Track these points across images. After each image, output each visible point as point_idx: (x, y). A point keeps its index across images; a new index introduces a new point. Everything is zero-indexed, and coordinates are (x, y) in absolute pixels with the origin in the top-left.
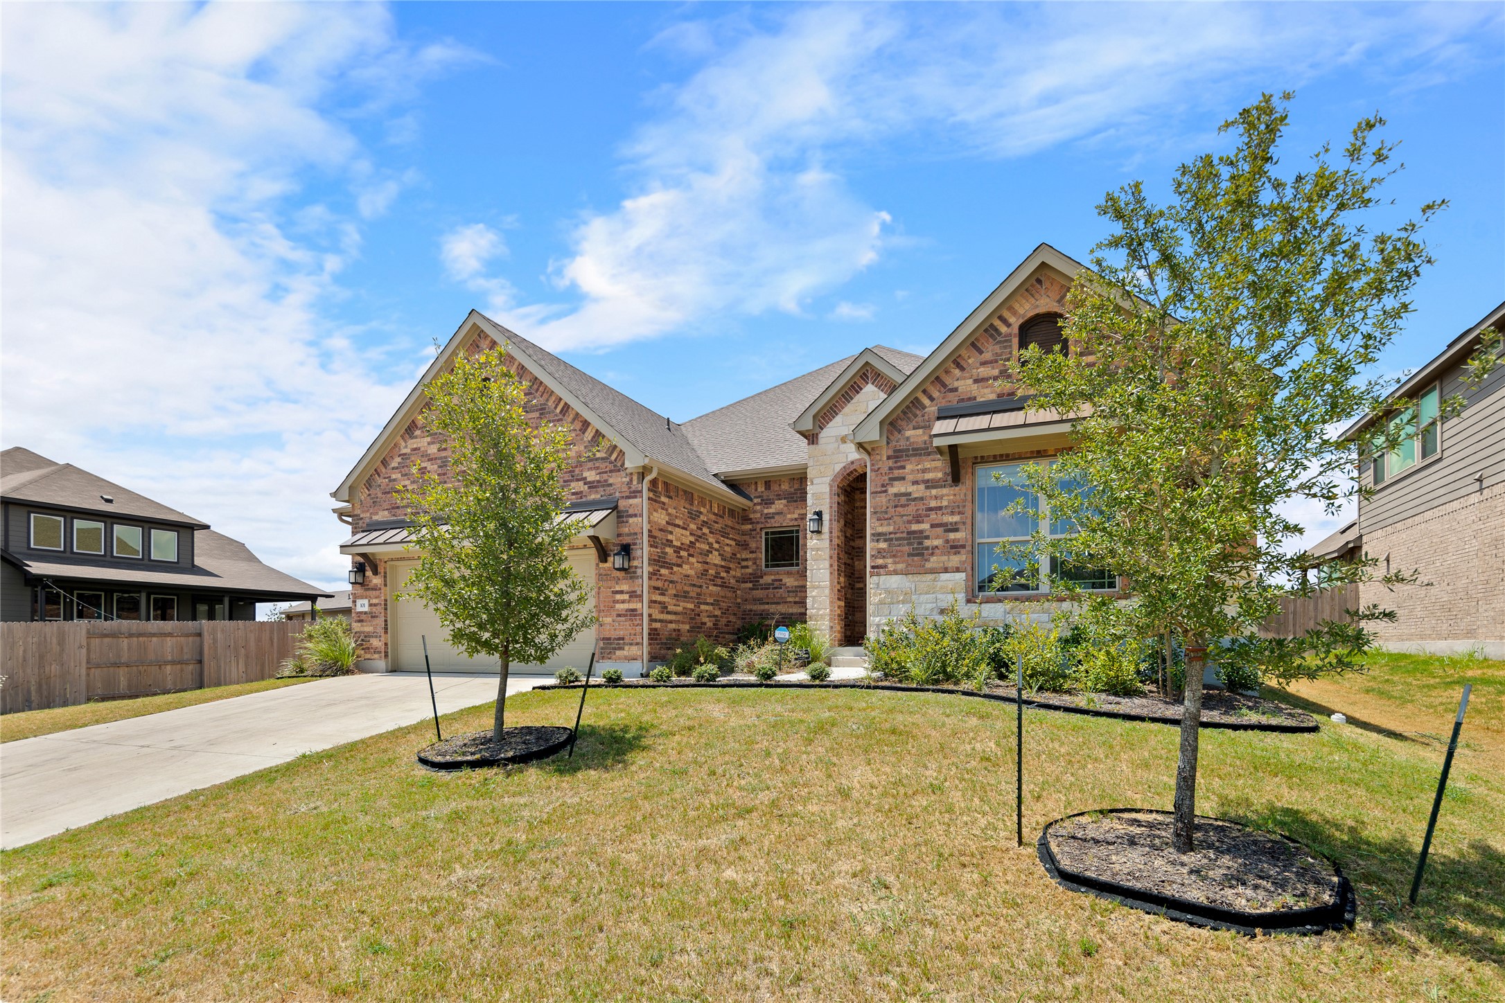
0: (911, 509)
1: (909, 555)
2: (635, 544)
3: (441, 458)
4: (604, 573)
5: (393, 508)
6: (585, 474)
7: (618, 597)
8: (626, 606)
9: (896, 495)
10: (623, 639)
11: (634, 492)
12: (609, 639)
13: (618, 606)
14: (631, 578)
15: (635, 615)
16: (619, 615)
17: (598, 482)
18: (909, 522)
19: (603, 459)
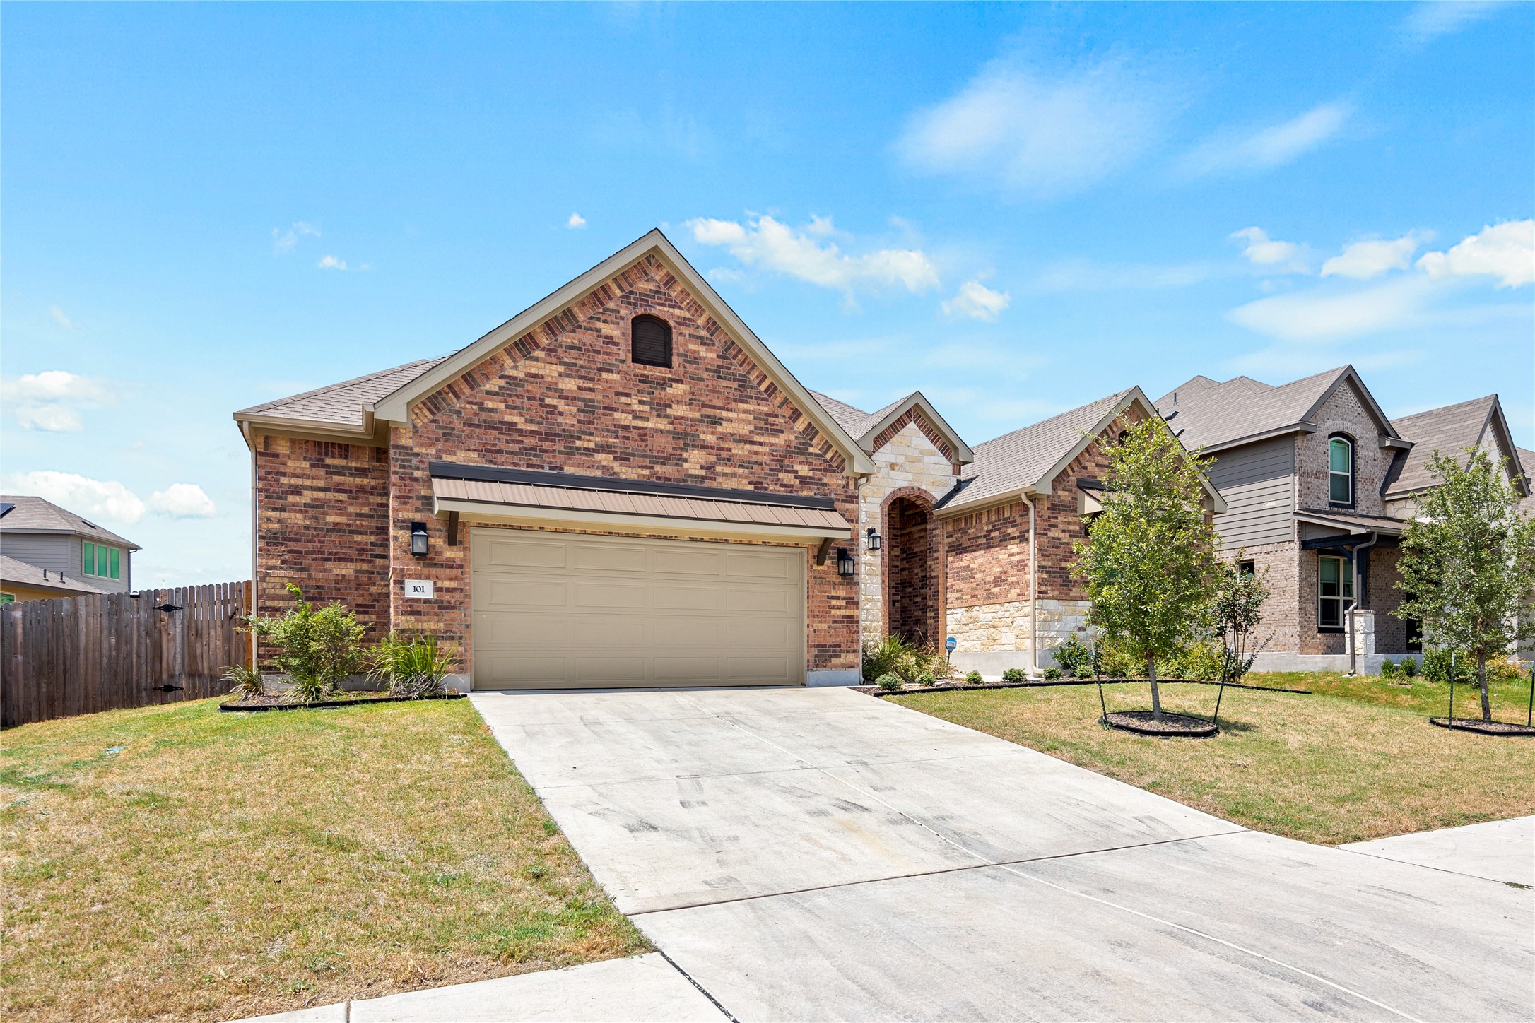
0: (1061, 551)
1: (1061, 585)
2: (852, 550)
3: (584, 400)
4: (819, 576)
5: (488, 451)
6: (797, 467)
7: (834, 602)
8: (843, 612)
9: (1053, 538)
10: (840, 646)
11: (851, 497)
12: (825, 646)
13: (833, 612)
14: (848, 584)
15: (852, 622)
16: (835, 622)
17: (811, 478)
18: (1061, 560)
19: (816, 455)
